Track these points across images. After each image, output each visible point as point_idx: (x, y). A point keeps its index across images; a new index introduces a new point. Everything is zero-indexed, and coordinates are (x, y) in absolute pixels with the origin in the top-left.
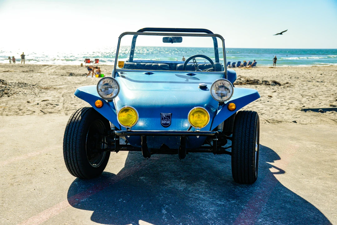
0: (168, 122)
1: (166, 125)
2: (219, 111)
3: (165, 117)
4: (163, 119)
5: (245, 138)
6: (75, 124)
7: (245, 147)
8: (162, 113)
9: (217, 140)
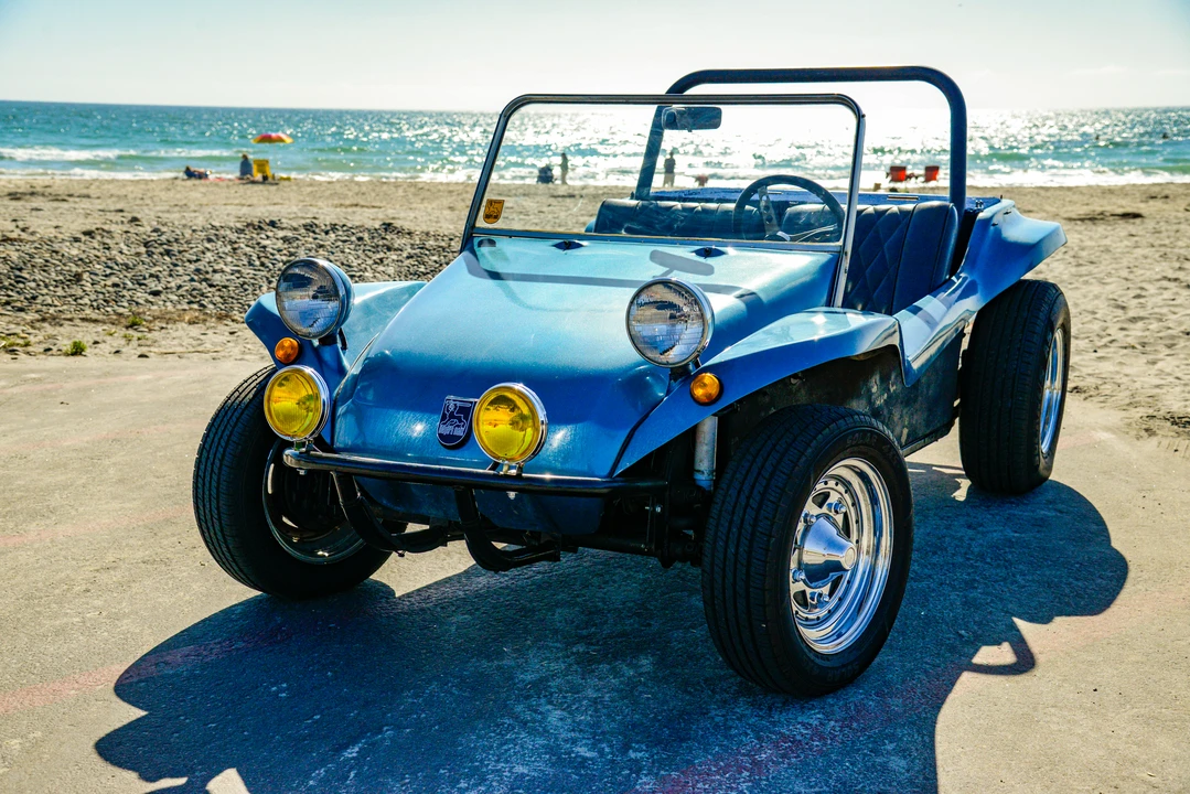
0: (460, 432)
1: (451, 443)
3: (453, 412)
4: (444, 417)
8: (447, 397)
9: (658, 509)
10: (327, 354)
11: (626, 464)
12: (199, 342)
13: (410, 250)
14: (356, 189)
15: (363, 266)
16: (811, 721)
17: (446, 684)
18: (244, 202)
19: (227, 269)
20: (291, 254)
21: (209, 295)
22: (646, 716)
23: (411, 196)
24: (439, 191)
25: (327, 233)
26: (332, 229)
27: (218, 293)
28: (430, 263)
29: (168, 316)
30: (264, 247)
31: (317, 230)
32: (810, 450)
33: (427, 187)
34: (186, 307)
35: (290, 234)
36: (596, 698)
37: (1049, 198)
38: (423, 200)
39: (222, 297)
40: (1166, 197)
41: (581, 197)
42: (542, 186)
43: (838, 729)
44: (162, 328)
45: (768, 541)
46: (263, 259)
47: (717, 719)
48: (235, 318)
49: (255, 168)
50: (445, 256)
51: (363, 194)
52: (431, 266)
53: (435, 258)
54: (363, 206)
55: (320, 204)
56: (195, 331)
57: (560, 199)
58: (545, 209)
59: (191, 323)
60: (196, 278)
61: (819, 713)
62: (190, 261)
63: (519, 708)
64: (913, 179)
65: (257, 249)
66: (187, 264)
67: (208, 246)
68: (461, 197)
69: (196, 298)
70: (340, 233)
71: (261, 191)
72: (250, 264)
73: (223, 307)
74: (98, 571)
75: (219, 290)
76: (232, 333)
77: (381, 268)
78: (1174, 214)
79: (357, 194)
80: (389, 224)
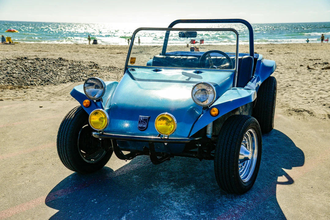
0: (145, 126)
1: (142, 129)
2: (202, 115)
3: (142, 121)
4: (139, 122)
5: (227, 146)
6: (67, 122)
7: (225, 155)
8: (140, 116)
9: (200, 145)
10: (98, 104)
11: (192, 134)
12: (16, 95)
13: (69, 66)
14: (39, 46)
15: (57, 71)
16: (244, 201)
17: (141, 196)
18: (5, 50)
19: (17, 72)
20: (34, 68)
21: (14, 80)
22: (200, 202)
23: (56, 48)
25: (43, 61)
26: (44, 60)
27: (16, 80)
28: (77, 70)
29: (3, 87)
30: (26, 65)
31: (40, 60)
32: (243, 128)
33: (60, 46)
34: (8, 84)
35: (32, 61)
36: (184, 198)
37: (232, 48)
38: (60, 49)
39: (18, 81)
40: (261, 48)
41: (107, 48)
42: (95, 45)
43: (252, 203)
44: (2, 91)
45: (234, 153)
46: (26, 69)
47: (219, 202)
48: (24, 87)
49: (6, 40)
50: (80, 68)
51: (42, 47)
52: (77, 71)
53: (77, 68)
54: (42, 51)
55: (29, 50)
56: (13, 91)
57: (100, 49)
58: (97, 52)
59: (11, 89)
60: (8, 75)
61: (245, 198)
62: (4, 70)
63: (165, 202)
65: (24, 66)
66: (3, 71)
67: (8, 65)
69: (9, 81)
70: (47, 61)
71: (10, 46)
72: (23, 71)
73: (19, 84)
74: (22, 168)
75: (16, 79)
76: (25, 92)
77: (62, 71)
78: (264, 52)
79: (40, 48)
80: (61, 58)
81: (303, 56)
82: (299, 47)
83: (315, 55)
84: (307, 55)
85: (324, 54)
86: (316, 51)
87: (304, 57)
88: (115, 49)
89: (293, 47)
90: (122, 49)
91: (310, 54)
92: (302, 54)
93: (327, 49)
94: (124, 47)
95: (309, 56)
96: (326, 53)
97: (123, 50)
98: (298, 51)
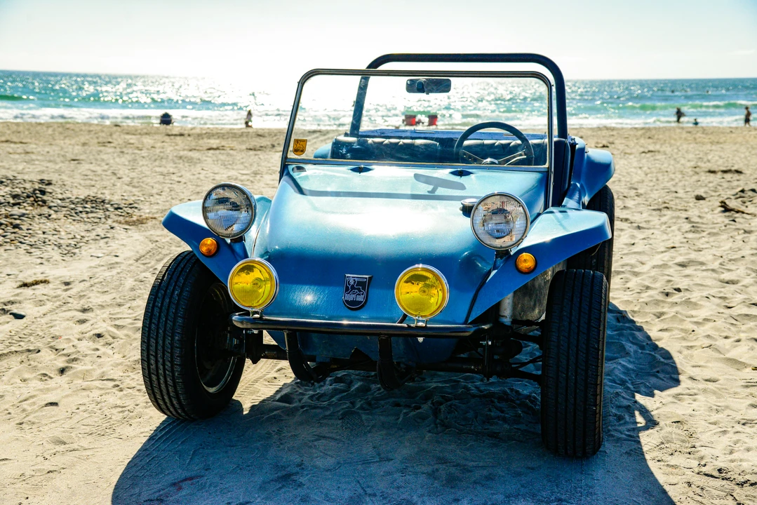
0: (360, 298)
1: (355, 306)
2: (494, 273)
3: (353, 286)
4: (347, 289)
8: (347, 275)
10: (237, 247)
23: (57, 134)
24: (81, 130)
38: (65, 137)
41: (189, 135)
51: (19, 132)
57: (172, 137)
64: (421, 124)
68: (97, 135)
79: (13, 132)
81: (689, 161)
82: (675, 137)
83: (720, 157)
84: (698, 156)
85: (743, 156)
86: (722, 148)
87: (692, 164)
88: (209, 138)
89: (661, 136)
90: (228, 138)
91: (706, 154)
92: (686, 155)
93: (747, 142)
94: (235, 131)
95: (705, 160)
96: (747, 154)
97: (230, 139)
98: (675, 147)
